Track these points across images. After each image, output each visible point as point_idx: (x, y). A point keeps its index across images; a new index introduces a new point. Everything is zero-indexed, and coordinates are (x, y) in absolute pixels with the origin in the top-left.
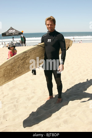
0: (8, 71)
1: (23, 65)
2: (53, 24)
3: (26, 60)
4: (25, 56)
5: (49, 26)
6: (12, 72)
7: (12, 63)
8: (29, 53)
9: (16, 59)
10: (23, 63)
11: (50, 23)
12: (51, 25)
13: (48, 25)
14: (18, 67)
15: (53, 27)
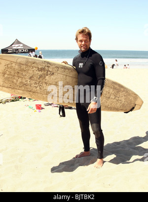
0: (13, 73)
1: (39, 79)
2: (88, 40)
3: (47, 75)
4: (47, 68)
5: (83, 43)
6: (19, 77)
7: (22, 64)
8: (53, 66)
9: (30, 62)
10: (41, 76)
11: (85, 39)
12: (85, 41)
13: (81, 41)
14: (31, 78)
15: (87, 44)
